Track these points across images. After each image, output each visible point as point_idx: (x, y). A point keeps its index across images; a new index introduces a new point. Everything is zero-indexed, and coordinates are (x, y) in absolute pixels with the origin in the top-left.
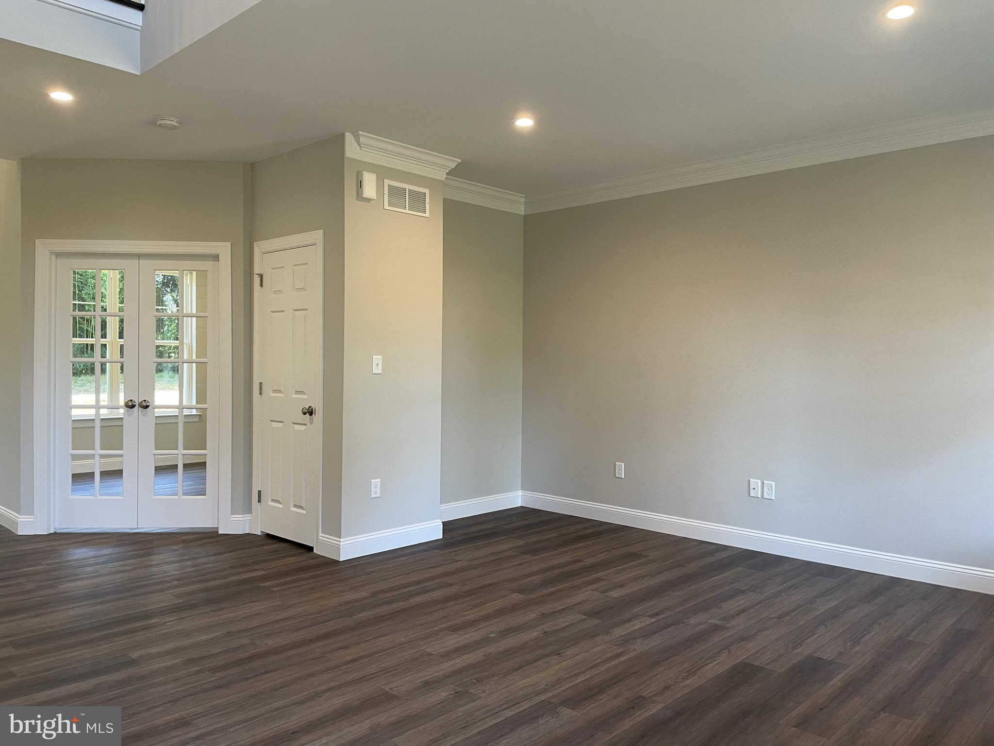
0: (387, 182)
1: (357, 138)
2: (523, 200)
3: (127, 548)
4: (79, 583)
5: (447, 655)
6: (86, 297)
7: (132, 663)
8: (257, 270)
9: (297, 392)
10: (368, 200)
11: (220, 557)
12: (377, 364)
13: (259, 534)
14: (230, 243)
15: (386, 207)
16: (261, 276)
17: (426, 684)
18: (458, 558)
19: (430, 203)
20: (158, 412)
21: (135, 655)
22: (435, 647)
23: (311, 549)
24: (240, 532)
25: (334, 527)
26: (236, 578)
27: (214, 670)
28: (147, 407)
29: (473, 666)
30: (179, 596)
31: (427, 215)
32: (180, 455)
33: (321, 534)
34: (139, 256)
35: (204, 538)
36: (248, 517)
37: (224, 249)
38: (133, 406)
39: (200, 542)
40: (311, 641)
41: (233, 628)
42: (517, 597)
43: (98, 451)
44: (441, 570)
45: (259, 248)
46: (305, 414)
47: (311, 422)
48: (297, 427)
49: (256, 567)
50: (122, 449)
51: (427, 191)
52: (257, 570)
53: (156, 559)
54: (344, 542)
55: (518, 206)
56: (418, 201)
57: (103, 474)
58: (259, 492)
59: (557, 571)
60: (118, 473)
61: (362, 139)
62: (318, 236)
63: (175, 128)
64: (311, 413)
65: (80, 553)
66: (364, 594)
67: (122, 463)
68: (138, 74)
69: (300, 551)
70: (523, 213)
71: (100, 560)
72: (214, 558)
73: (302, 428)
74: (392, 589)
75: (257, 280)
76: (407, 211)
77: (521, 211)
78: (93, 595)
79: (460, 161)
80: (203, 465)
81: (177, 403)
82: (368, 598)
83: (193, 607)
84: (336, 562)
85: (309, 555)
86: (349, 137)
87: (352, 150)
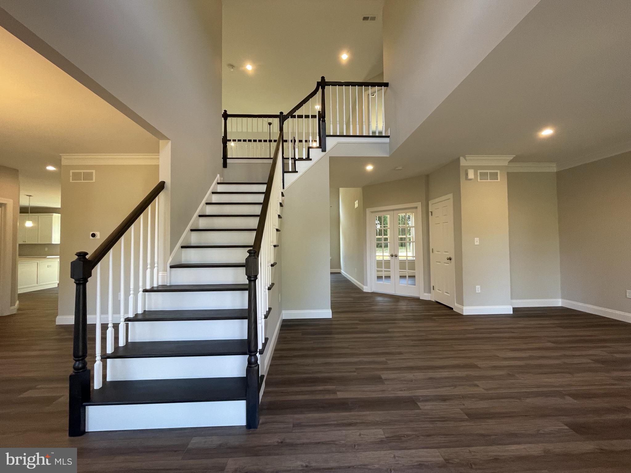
0: (479, 171)
1: (465, 157)
2: (555, 165)
3: (392, 299)
4: (379, 307)
5: (506, 359)
6: (385, 224)
7: (388, 332)
8: (430, 210)
9: (445, 252)
10: (471, 179)
11: (419, 306)
12: (477, 241)
13: (434, 301)
14: (420, 203)
15: (479, 180)
16: (432, 212)
17: (494, 367)
18: (519, 323)
19: (500, 176)
20: (400, 258)
21: (390, 330)
22: (501, 354)
23: (452, 309)
24: (427, 299)
25: (461, 302)
26: (423, 314)
27: (413, 340)
28: (397, 256)
29: (520, 366)
30: (404, 316)
31: (499, 180)
32: (407, 272)
33: (456, 304)
34: (393, 210)
35: (415, 300)
36: (430, 295)
37: (419, 205)
38: (393, 256)
39: (413, 301)
40: (447, 339)
41: (420, 329)
42: (549, 345)
43: (383, 269)
44: (509, 326)
45: (430, 203)
46: (448, 259)
47: (451, 262)
48: (446, 264)
49: (431, 311)
50: (390, 269)
51: (499, 171)
52: (431, 312)
53: (400, 304)
54: (465, 308)
55: (553, 168)
56: (494, 176)
57: (385, 277)
58: (433, 286)
59: (579, 338)
60: (389, 277)
61: (467, 158)
62: (450, 196)
63: (402, 169)
64: (450, 259)
65: (380, 299)
66: (472, 328)
67: (390, 274)
68: (388, 156)
69: (448, 309)
70: (556, 171)
71: (384, 301)
72: (418, 306)
73: (448, 264)
74: (484, 329)
75: (430, 214)
76: (489, 181)
77: (555, 170)
78: (381, 311)
79: (515, 156)
80: (414, 277)
81: (406, 255)
82: (473, 330)
83: (407, 320)
84: (463, 315)
85: (452, 311)
86: (462, 159)
87: (463, 162)
